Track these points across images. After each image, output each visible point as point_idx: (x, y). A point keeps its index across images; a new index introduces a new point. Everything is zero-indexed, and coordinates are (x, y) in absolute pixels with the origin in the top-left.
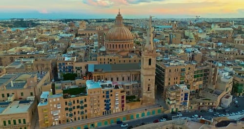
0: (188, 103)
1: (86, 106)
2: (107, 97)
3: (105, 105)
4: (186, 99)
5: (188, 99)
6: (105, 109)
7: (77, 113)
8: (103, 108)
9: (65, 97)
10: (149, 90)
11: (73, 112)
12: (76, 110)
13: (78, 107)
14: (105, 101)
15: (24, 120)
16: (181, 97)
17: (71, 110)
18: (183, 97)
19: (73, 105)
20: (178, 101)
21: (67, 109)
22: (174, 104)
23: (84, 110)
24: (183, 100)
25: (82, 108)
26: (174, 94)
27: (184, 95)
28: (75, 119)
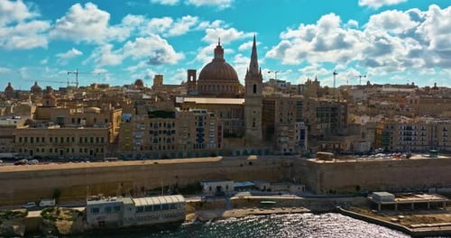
0: (306, 143)
1: (173, 132)
2: (201, 124)
3: (198, 135)
4: (302, 137)
5: (306, 137)
6: (197, 140)
7: (162, 140)
8: (193, 139)
9: (150, 117)
10: (254, 126)
11: (158, 138)
12: (162, 136)
13: (165, 132)
14: (197, 130)
15: (102, 139)
16: (296, 134)
17: (156, 134)
18: (299, 134)
19: (160, 129)
20: (291, 138)
21: (151, 132)
22: (286, 142)
23: (171, 137)
24: (299, 139)
25: (169, 133)
26: (286, 128)
27: (299, 132)
28: (160, 148)
